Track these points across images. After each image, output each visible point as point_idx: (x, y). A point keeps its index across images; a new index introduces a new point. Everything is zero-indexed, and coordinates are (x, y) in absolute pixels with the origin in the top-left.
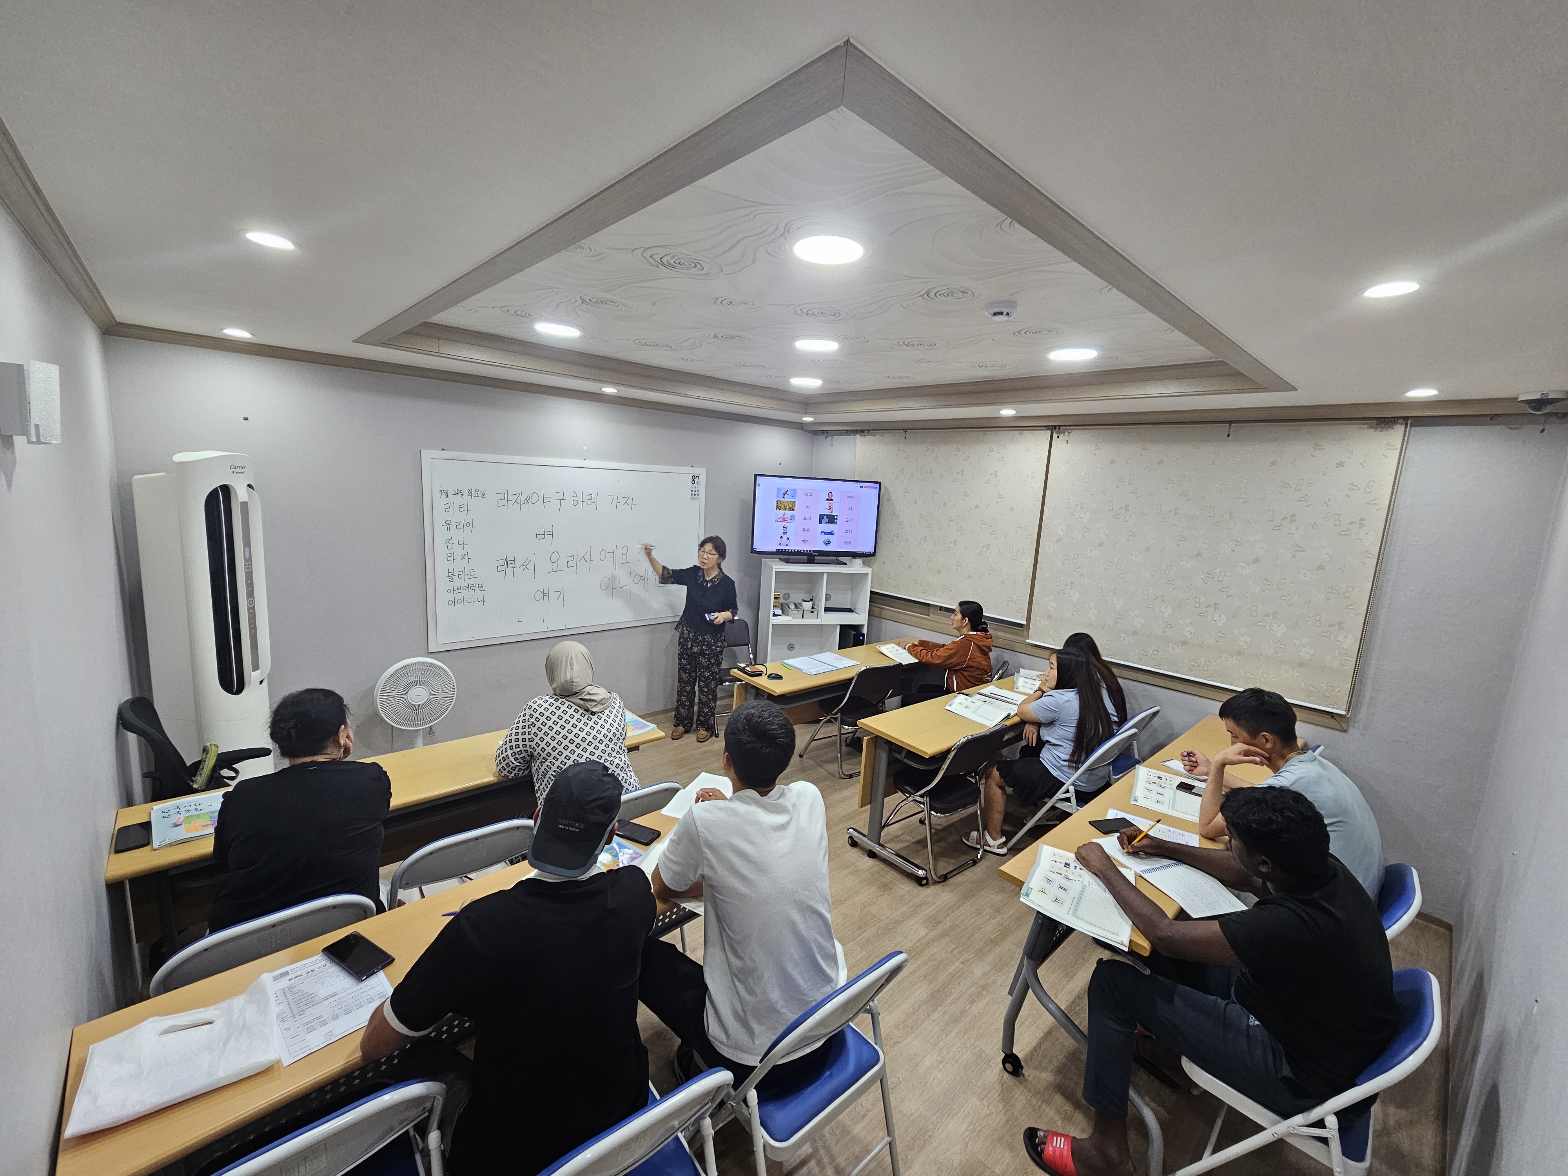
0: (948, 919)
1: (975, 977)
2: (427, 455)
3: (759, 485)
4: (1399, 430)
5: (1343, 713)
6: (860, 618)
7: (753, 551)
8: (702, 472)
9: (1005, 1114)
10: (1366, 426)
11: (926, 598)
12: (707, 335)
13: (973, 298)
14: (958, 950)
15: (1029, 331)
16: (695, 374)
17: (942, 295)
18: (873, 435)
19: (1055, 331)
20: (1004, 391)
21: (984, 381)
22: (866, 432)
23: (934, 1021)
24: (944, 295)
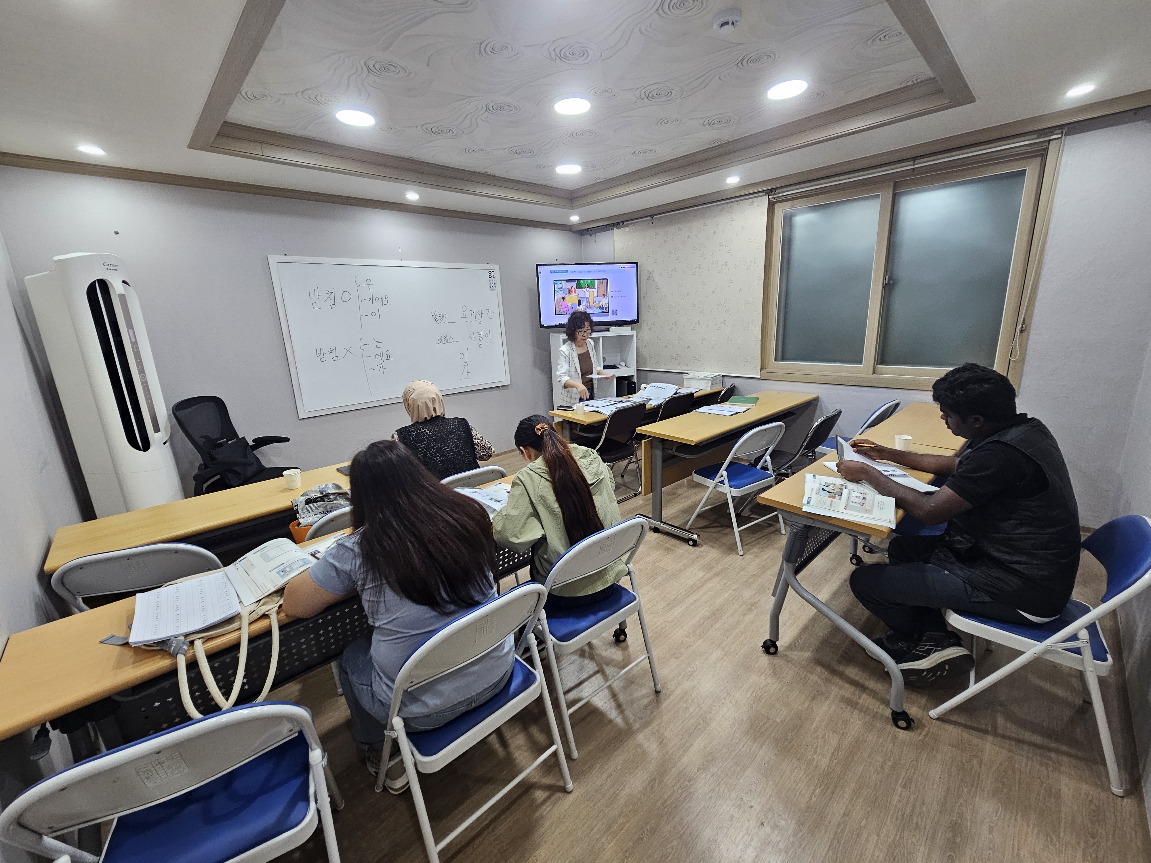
0: (719, 565)
2: (273, 259)
3: (540, 273)
6: (630, 370)
7: (542, 326)
8: (496, 268)
12: (480, 108)
13: (703, 8)
14: (729, 583)
15: (750, 60)
16: (478, 173)
17: (675, 7)
18: (627, 226)
19: (773, 56)
20: (730, 153)
21: (712, 147)
22: (621, 224)
23: (716, 629)
24: (677, 7)
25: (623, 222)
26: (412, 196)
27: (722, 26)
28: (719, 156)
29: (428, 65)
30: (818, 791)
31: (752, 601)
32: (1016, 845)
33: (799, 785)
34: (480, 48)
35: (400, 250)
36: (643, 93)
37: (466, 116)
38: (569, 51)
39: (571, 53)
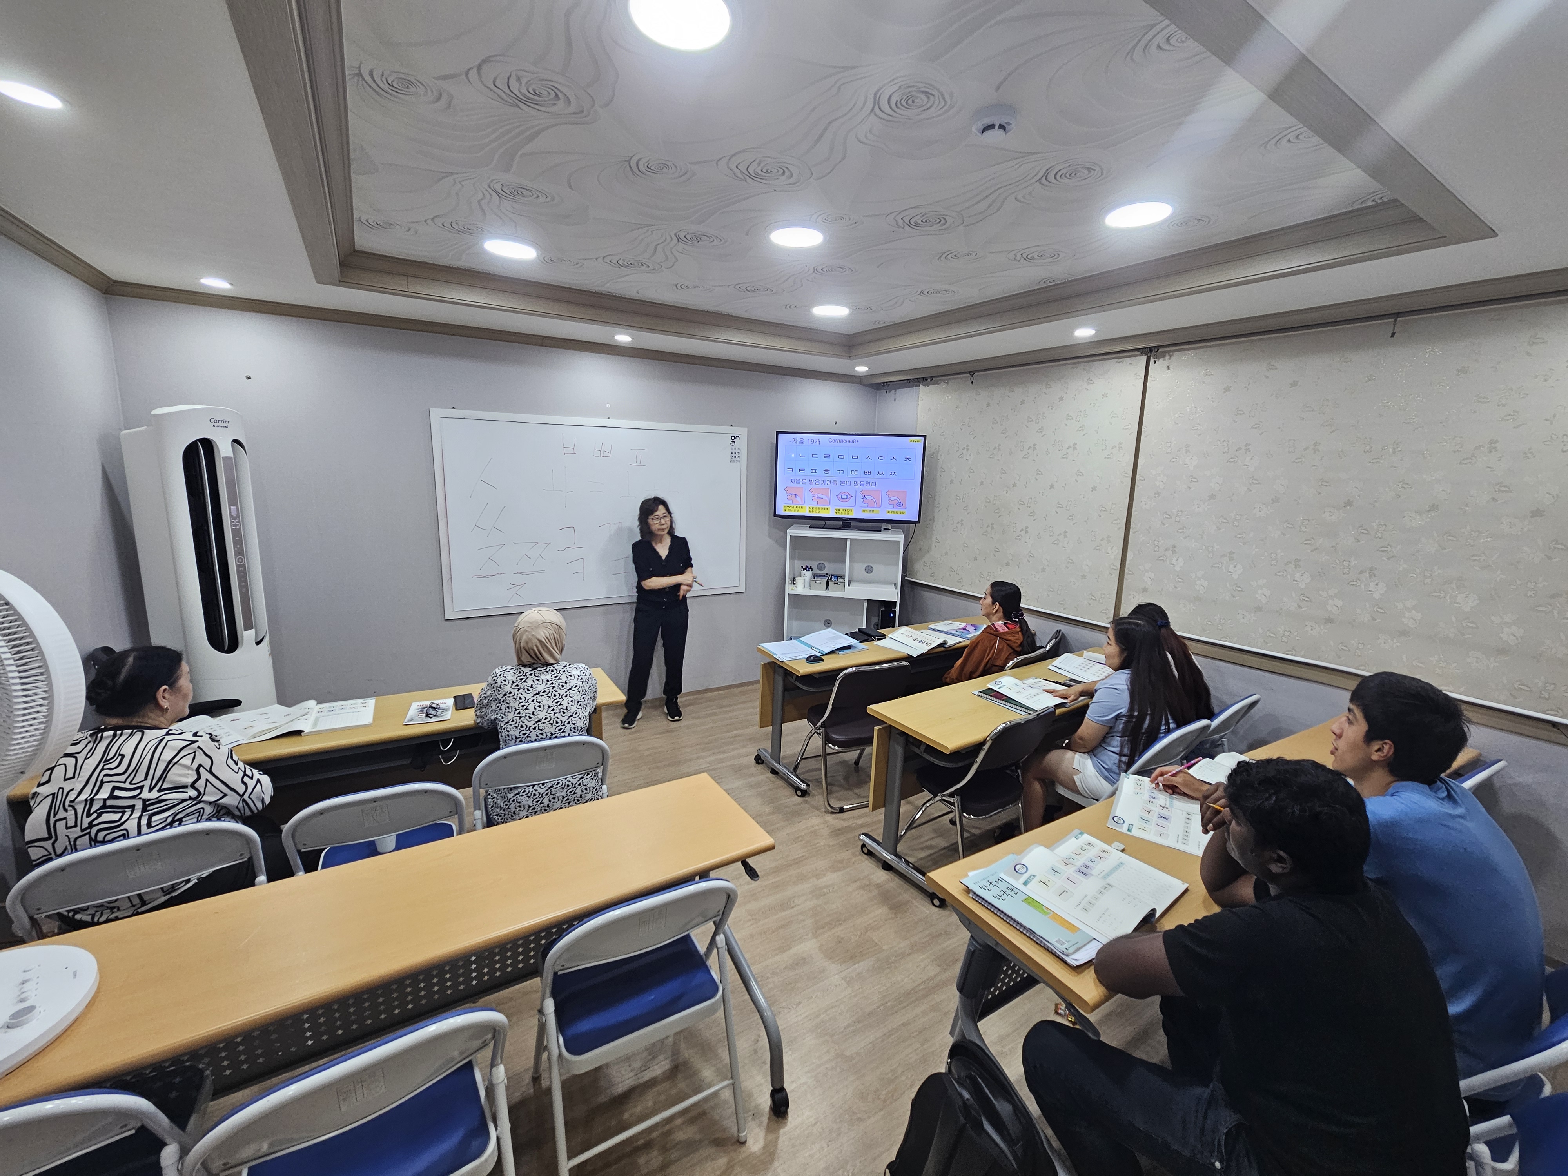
2: (435, 413)
6: (891, 595)
7: (776, 515)
8: (742, 432)
12: (669, 239)
13: (946, 107)
15: (1059, 174)
16: (707, 312)
17: (899, 104)
18: (937, 383)
19: (1097, 169)
21: (1042, 288)
22: (928, 380)
25: (932, 378)
26: (623, 338)
27: (984, 130)
28: (1053, 301)
29: (571, 188)
34: (630, 165)
35: (606, 406)
36: (900, 221)
37: (656, 248)
38: (760, 168)
39: (764, 170)
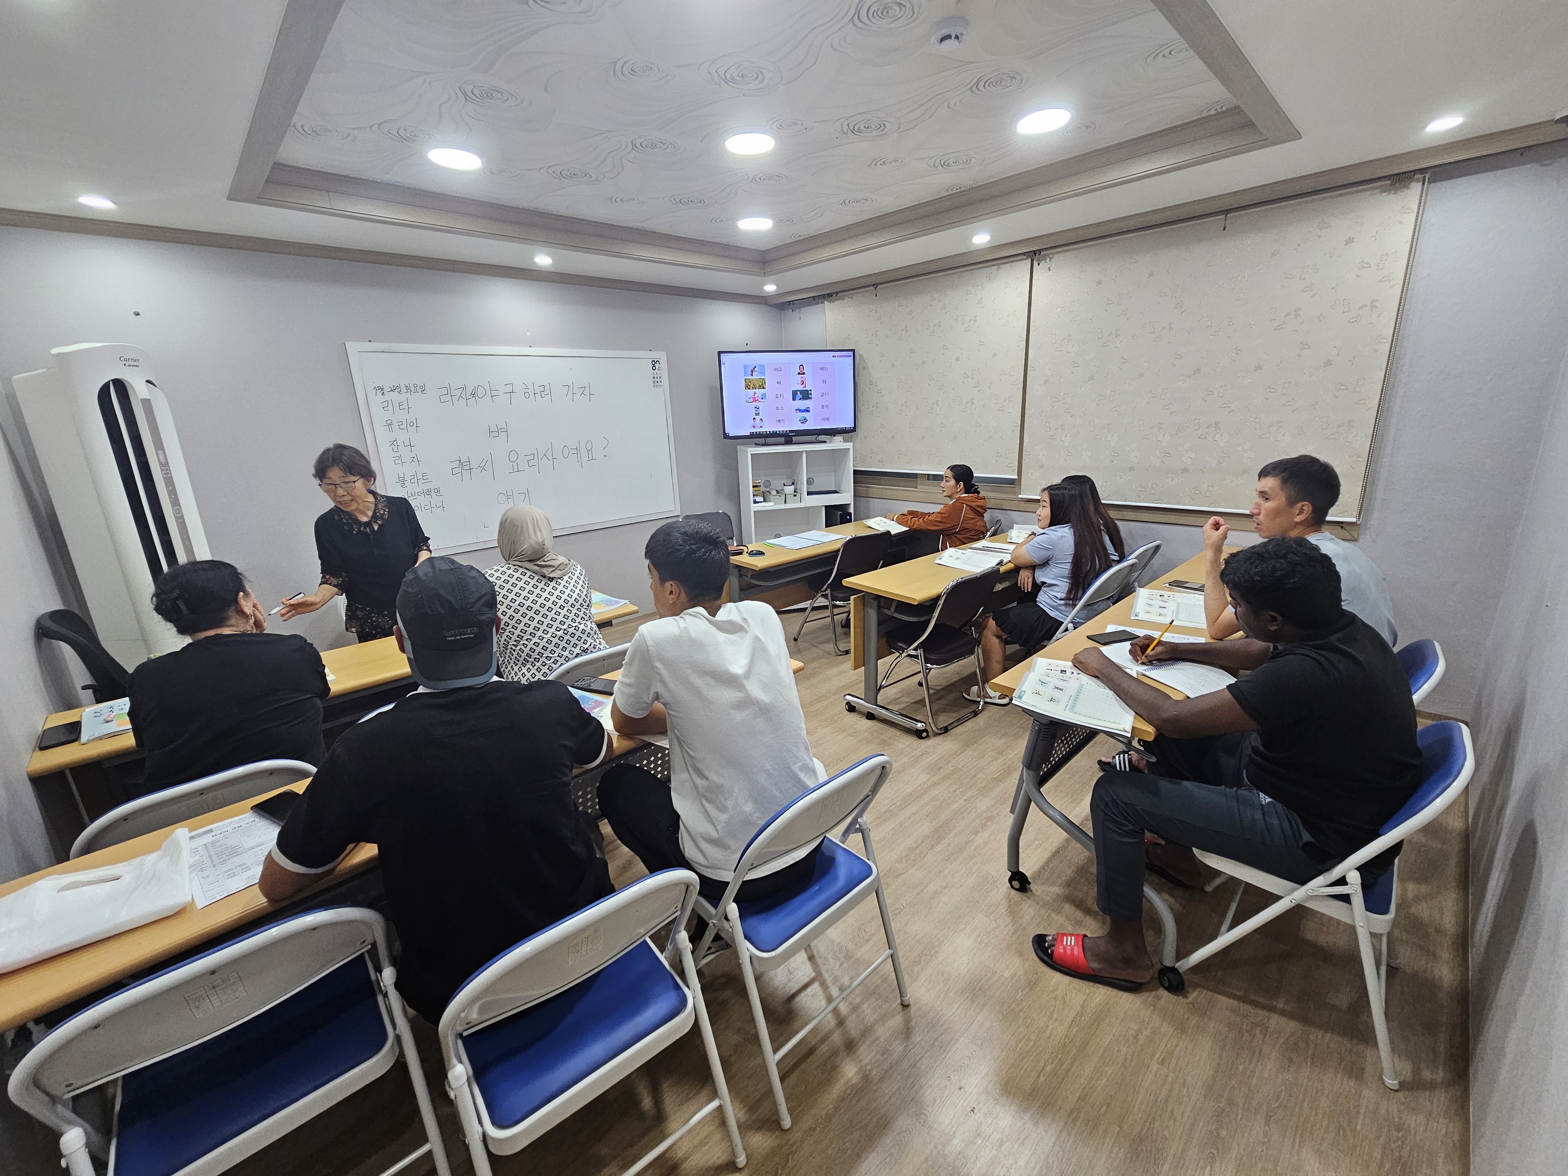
0: (950, 764)
1: (979, 811)
2: (353, 348)
3: (724, 364)
4: (1415, 189)
5: (1354, 520)
6: (846, 497)
7: (726, 436)
8: (661, 356)
9: (1013, 926)
10: (1378, 191)
11: (913, 468)
12: (624, 145)
13: (914, 17)
14: (961, 789)
15: (989, 82)
16: (632, 228)
17: (875, 15)
18: (842, 299)
19: (1018, 77)
20: (973, 203)
21: (950, 195)
22: (834, 296)
23: (937, 853)
24: (878, 15)
25: (837, 293)
26: (543, 260)
27: (942, 40)
28: (959, 207)
29: (546, 90)
30: (1048, 1068)
31: (989, 814)
32: (1298, 1140)
33: (1026, 1060)
34: (615, 68)
35: (529, 334)
36: (846, 127)
37: (606, 157)
38: (737, 73)
